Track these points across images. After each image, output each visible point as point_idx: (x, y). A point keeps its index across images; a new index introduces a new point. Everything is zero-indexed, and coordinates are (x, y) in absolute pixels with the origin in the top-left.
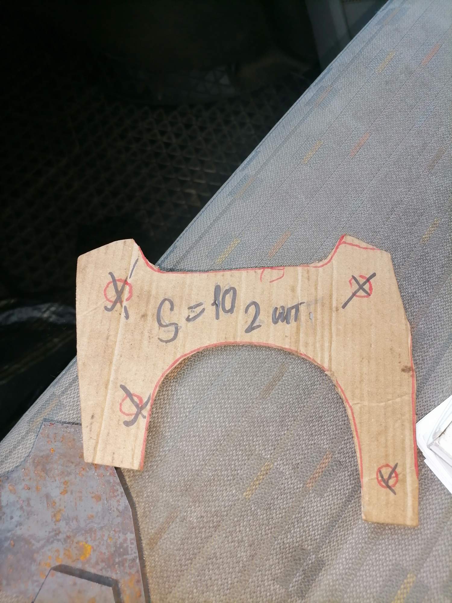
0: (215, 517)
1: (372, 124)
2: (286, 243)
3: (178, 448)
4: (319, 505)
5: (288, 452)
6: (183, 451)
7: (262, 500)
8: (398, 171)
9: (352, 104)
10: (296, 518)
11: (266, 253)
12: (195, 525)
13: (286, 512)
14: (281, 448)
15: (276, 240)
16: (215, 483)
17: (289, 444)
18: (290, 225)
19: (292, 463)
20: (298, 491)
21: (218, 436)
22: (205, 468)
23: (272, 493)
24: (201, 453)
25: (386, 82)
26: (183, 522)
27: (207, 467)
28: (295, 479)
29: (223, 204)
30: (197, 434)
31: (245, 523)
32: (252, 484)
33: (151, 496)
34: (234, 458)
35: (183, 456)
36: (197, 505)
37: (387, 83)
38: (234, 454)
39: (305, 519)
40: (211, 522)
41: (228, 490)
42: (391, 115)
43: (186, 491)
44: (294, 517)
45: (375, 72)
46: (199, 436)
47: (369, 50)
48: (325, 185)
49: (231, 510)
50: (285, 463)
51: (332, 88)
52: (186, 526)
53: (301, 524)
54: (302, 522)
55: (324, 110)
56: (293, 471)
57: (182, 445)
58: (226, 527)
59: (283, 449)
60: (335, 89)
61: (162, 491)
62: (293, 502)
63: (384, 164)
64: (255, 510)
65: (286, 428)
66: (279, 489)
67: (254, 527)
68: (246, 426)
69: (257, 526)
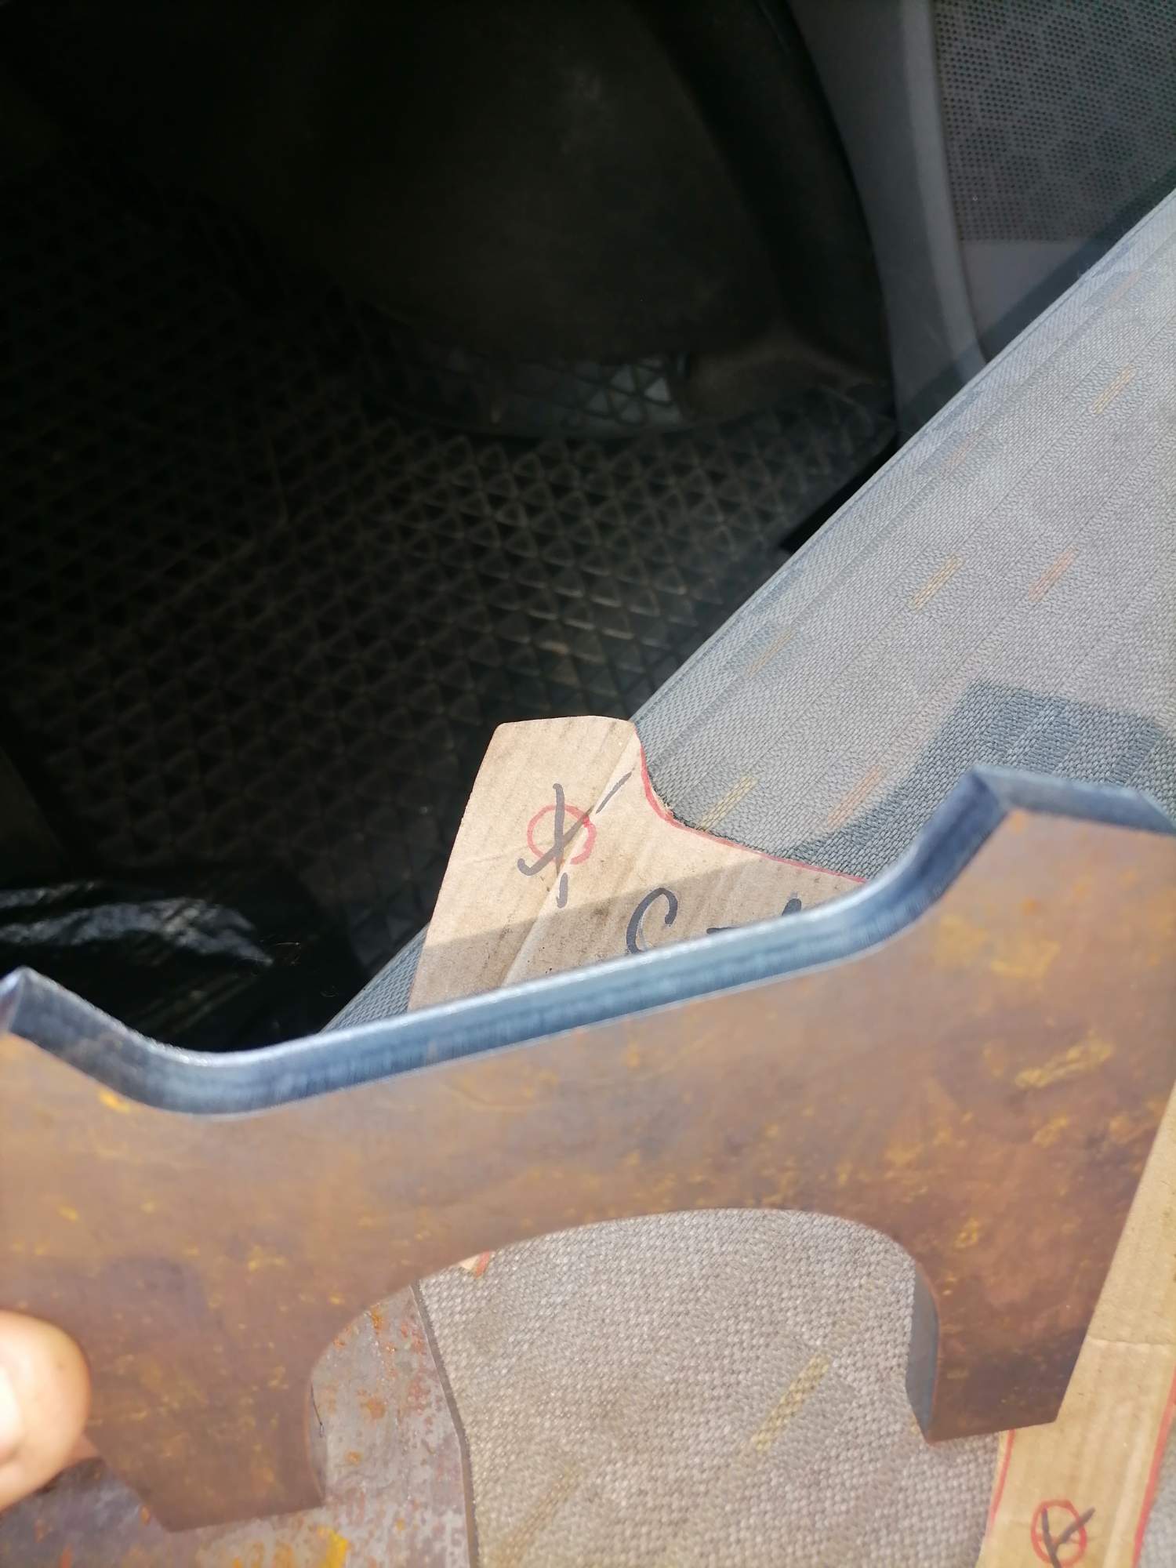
0: (676, 1495)
1: (1082, 529)
2: (870, 797)
3: (587, 1299)
4: (942, 1487)
5: (867, 1335)
6: (599, 1308)
7: (798, 1458)
8: (1144, 646)
9: (1032, 480)
10: (883, 1516)
11: (822, 818)
12: (621, 1514)
13: (857, 1498)
14: (850, 1324)
15: (846, 788)
16: (679, 1404)
17: (871, 1314)
18: (880, 754)
19: (877, 1365)
20: (888, 1441)
21: (691, 1278)
22: (656, 1360)
23: (823, 1442)
24: (647, 1319)
25: (1115, 434)
26: (591, 1501)
27: (658, 1357)
28: (883, 1409)
29: (711, 690)
30: (638, 1267)
31: (752, 1521)
32: (773, 1413)
33: (512, 1423)
34: (729, 1339)
35: (599, 1321)
36: (630, 1460)
37: (1116, 438)
38: (732, 1329)
39: (906, 1523)
40: (666, 1508)
41: (712, 1424)
42: (1126, 513)
43: (604, 1417)
44: (877, 1514)
45: (1087, 410)
46: (642, 1271)
47: (1072, 359)
48: (966, 665)
49: (718, 1479)
50: (859, 1365)
51: (982, 438)
52: (599, 1515)
53: (897, 1538)
54: (897, 1530)
55: (963, 489)
56: (877, 1388)
57: (599, 1293)
58: (703, 1525)
59: (855, 1327)
60: (990, 441)
61: (540, 1414)
62: (876, 1471)
63: (1110, 626)
64: (780, 1485)
65: (864, 1271)
66: (842, 1433)
67: (775, 1535)
68: (764, 1256)
69: (783, 1531)
